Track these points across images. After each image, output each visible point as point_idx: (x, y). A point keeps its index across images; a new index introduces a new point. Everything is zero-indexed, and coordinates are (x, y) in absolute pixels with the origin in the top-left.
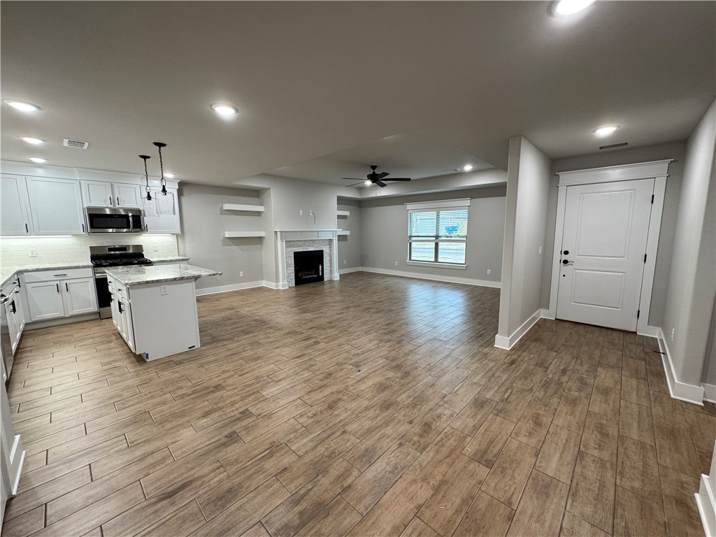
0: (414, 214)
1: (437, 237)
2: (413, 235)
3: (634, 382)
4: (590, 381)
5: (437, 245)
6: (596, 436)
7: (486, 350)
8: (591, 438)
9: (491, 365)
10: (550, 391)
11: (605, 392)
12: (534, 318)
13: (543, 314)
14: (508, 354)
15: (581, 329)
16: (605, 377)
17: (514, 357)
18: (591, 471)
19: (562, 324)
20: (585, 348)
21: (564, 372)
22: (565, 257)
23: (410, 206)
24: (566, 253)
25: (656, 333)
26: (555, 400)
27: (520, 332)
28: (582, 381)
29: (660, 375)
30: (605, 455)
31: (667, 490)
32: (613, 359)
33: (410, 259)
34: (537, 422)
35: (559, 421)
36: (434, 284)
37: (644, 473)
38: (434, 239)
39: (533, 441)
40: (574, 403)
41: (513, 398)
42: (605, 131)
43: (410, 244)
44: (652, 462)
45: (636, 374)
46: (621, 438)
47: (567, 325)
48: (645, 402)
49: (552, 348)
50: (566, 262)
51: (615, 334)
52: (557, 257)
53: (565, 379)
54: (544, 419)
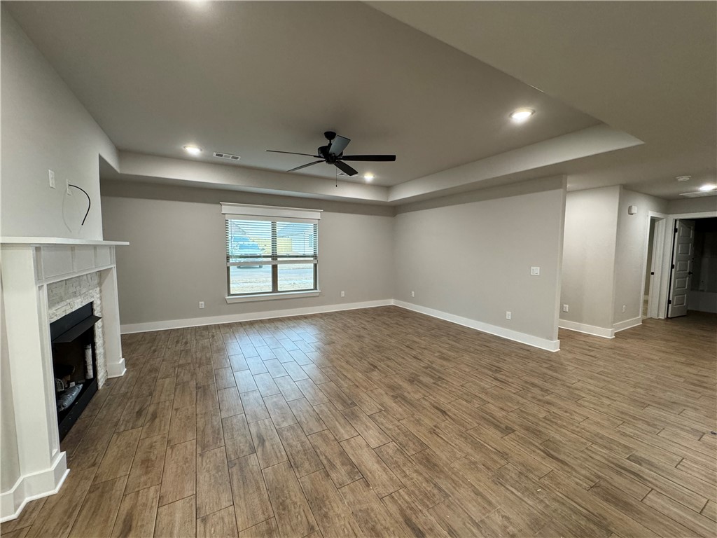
1: (274, 257)
5: (275, 268)
23: (226, 208)
33: (229, 294)
38: (270, 260)
43: (228, 270)
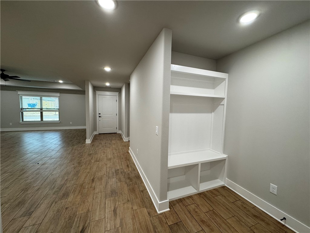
0: (23, 97)
2: (24, 107)
3: (119, 141)
4: (111, 143)
5: (42, 113)
6: (115, 150)
7: (84, 145)
8: (114, 151)
9: (88, 147)
10: (104, 147)
11: (114, 144)
12: (93, 135)
13: (95, 133)
14: (91, 144)
15: (106, 135)
16: (113, 142)
17: (93, 144)
18: (116, 154)
19: (101, 135)
20: (108, 138)
21: (105, 143)
22: (100, 115)
23: (20, 93)
24: (100, 114)
25: (120, 132)
26: (106, 148)
27: (92, 138)
28: (110, 144)
29: (122, 139)
30: (117, 152)
31: (126, 152)
32: (114, 138)
33: (22, 121)
34: (104, 152)
35: (108, 151)
36: (43, 132)
37: (123, 152)
38: (40, 110)
39: (105, 155)
40: (110, 147)
41: (97, 151)
42: (108, 84)
43: (22, 113)
44: (123, 150)
45: (119, 140)
46: (119, 149)
47: (102, 134)
48: (121, 143)
49: (101, 140)
50: (100, 117)
51: (113, 134)
52: (98, 115)
53: (106, 144)
54: (105, 152)
